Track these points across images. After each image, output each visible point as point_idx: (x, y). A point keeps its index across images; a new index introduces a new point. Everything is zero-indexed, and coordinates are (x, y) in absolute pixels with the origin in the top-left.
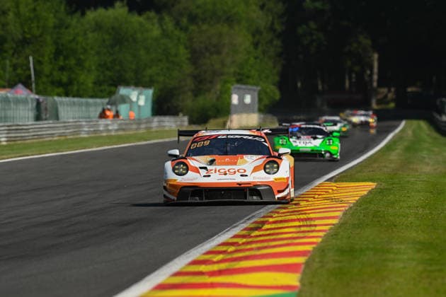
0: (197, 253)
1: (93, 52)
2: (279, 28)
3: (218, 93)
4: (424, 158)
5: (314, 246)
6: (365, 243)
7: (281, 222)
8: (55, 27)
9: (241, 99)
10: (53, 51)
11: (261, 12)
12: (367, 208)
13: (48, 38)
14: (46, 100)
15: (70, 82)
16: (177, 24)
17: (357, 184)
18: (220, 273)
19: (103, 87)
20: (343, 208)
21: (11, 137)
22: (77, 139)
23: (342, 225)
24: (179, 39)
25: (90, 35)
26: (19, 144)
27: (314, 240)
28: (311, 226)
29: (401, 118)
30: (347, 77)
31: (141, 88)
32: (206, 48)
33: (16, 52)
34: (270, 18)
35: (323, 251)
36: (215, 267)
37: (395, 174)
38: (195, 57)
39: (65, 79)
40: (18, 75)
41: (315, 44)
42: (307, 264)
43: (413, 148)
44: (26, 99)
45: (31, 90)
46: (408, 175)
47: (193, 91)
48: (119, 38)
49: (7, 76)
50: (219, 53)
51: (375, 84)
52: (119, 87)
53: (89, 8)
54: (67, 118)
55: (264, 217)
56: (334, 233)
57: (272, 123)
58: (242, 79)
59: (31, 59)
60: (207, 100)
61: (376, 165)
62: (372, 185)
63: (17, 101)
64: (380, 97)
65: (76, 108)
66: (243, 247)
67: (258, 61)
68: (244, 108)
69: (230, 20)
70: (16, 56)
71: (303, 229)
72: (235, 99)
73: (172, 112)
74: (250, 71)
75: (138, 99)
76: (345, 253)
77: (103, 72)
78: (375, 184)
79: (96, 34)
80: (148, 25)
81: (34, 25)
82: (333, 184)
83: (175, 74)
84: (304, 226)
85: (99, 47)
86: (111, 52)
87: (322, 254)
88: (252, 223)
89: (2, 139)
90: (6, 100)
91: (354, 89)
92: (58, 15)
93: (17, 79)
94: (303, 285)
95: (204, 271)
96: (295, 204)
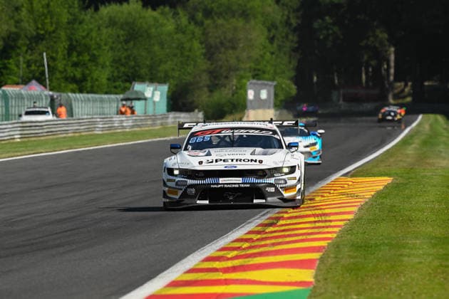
0: (210, 250)
1: (107, 48)
2: (294, 22)
3: (234, 88)
4: (441, 152)
5: (329, 241)
6: (381, 238)
7: (296, 217)
8: (69, 23)
9: (257, 95)
10: (66, 46)
11: (276, 7)
12: (382, 203)
13: (63, 34)
14: (60, 96)
15: (84, 79)
16: (192, 18)
17: (373, 179)
18: (234, 269)
19: (117, 84)
20: (359, 204)
21: (24, 134)
22: (91, 135)
23: (357, 220)
24: (193, 33)
25: (104, 31)
26: (35, 141)
27: (329, 236)
28: (326, 221)
29: (418, 113)
30: (363, 69)
31: (157, 84)
32: (222, 43)
33: (31, 48)
34: (286, 13)
35: (338, 247)
36: (229, 264)
37: (412, 169)
38: (210, 53)
39: (78, 75)
40: (31, 72)
41: (331, 38)
42: (322, 259)
43: (430, 142)
44: (41, 95)
45: (45, 87)
46: (424, 169)
47: (208, 86)
48: (133, 34)
49: (21, 72)
50: (234, 48)
51: (392, 78)
52: (133, 83)
53: (103, 3)
54: (82, 115)
55: (278, 213)
56: (349, 229)
58: (257, 75)
59: (45, 54)
60: (222, 95)
61: (392, 160)
62: (387, 180)
63: (31, 98)
64: (396, 91)
65: (91, 104)
66: (256, 243)
67: (274, 56)
68: (260, 104)
69: (245, 14)
70: (29, 52)
71: (317, 225)
72: (251, 95)
73: (188, 108)
74: (266, 66)
75: (153, 94)
76: (360, 249)
77: (117, 68)
78: (392, 178)
79: (109, 30)
80: (162, 20)
81: (48, 21)
82: (349, 179)
83: (190, 69)
84: (319, 221)
85: (113, 43)
86: (126, 47)
87: (337, 250)
88: (268, 219)
89: (16, 137)
90: (20, 97)
91: (371, 84)
92: (71, 10)
93: (31, 75)
94: (318, 281)
95: (218, 267)
96: (310, 200)
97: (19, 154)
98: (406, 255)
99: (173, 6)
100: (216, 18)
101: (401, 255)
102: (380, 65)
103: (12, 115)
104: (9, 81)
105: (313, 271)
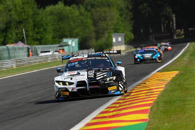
0: (103, 108)
1: (50, 24)
2: (130, 7)
3: (107, 37)
5: (154, 101)
6: (176, 98)
7: (138, 92)
8: (33, 15)
9: (117, 40)
10: (32, 25)
12: (175, 83)
13: (31, 20)
14: (32, 47)
15: (42, 39)
16: (86, 9)
17: (171, 72)
18: (114, 116)
19: (56, 40)
20: (165, 83)
21: (18, 65)
22: (47, 63)
23: (165, 91)
24: (87, 16)
25: (48, 17)
26: (22, 67)
27: (153, 98)
28: (152, 92)
29: (187, 42)
30: (162, 25)
31: (73, 39)
32: (100, 19)
33: (17, 27)
34: (127, 3)
36: (111, 114)
37: (187, 66)
38: (95, 24)
39: (39, 37)
40: (18, 37)
41: (147, 13)
42: (151, 109)
43: (194, 54)
44: (23, 47)
45: (25, 43)
46: (192, 66)
47: (95, 38)
48: (61, 18)
49: (14, 38)
50: (105, 20)
51: (175, 28)
52: (63, 39)
53: (47, 5)
55: (131, 90)
56: (162, 95)
57: (131, 49)
58: (116, 31)
59: (24, 30)
60: (102, 41)
61: (178, 63)
62: (177, 72)
63: (19, 49)
64: (177, 34)
66: (122, 104)
67: (123, 22)
68: (118, 43)
69: (109, 5)
70: (17, 29)
71: (148, 94)
72: (114, 40)
73: (87, 48)
74: (119, 27)
75: (72, 43)
76: (167, 103)
77: (55, 33)
78: (178, 71)
79: (51, 17)
80: (73, 10)
81: (23, 15)
82: (160, 73)
83: (87, 31)
84: (148, 93)
85: (53, 22)
86: (58, 23)
87: (157, 104)
89: (14, 66)
90: (14, 49)
91: (166, 31)
92: (34, 9)
93: (18, 39)
94: (150, 118)
95: (106, 116)
96: (144, 83)
97: (16, 73)
98: (187, 104)
99: (77, 4)
100: (96, 8)
102: (169, 23)
103: (11, 57)
104: (9, 42)
105: (148, 114)
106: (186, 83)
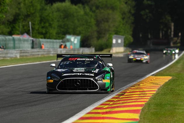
0: (97, 105)
1: (56, 21)
2: (133, 12)
3: (107, 38)
5: (146, 102)
6: (167, 101)
7: (132, 92)
8: (40, 10)
9: (117, 41)
10: (39, 20)
11: (125, 5)
12: (168, 87)
13: (38, 15)
14: (36, 40)
15: (46, 33)
16: (91, 9)
17: (164, 77)
18: (106, 113)
19: (59, 35)
20: (158, 87)
21: (21, 55)
22: (49, 56)
23: (157, 94)
24: (91, 16)
25: (55, 13)
27: (146, 100)
28: (144, 94)
30: (161, 32)
31: (75, 36)
32: (103, 20)
33: (24, 20)
34: (129, 8)
35: (149, 105)
36: (105, 111)
37: (180, 73)
38: (98, 23)
39: (44, 31)
40: (25, 29)
42: (143, 110)
44: (28, 39)
45: (30, 35)
47: (97, 37)
48: (67, 15)
49: (20, 30)
50: (107, 22)
51: (172, 36)
52: (66, 35)
53: (54, 2)
55: (125, 90)
56: (154, 97)
58: (117, 33)
59: (30, 23)
60: (103, 41)
61: (172, 69)
63: (24, 41)
64: (174, 41)
65: (49, 44)
66: (116, 102)
67: (124, 25)
68: (118, 45)
69: (113, 8)
71: (141, 95)
72: (114, 41)
73: (88, 46)
74: (120, 29)
75: (74, 40)
76: (158, 106)
77: (60, 29)
78: (171, 77)
79: (57, 13)
80: (79, 10)
81: (31, 9)
82: (154, 77)
83: (90, 30)
84: (142, 94)
85: (59, 18)
86: (64, 20)
88: (120, 93)
89: (18, 56)
90: (20, 40)
91: (164, 38)
92: (42, 5)
93: (24, 31)
94: (141, 118)
95: (100, 112)
96: (138, 85)
97: (19, 63)
98: (177, 109)
99: (83, 4)
100: (100, 9)
101: (175, 109)
102: (167, 30)
103: (16, 47)
104: (16, 33)
105: (139, 114)
106: (177, 88)
